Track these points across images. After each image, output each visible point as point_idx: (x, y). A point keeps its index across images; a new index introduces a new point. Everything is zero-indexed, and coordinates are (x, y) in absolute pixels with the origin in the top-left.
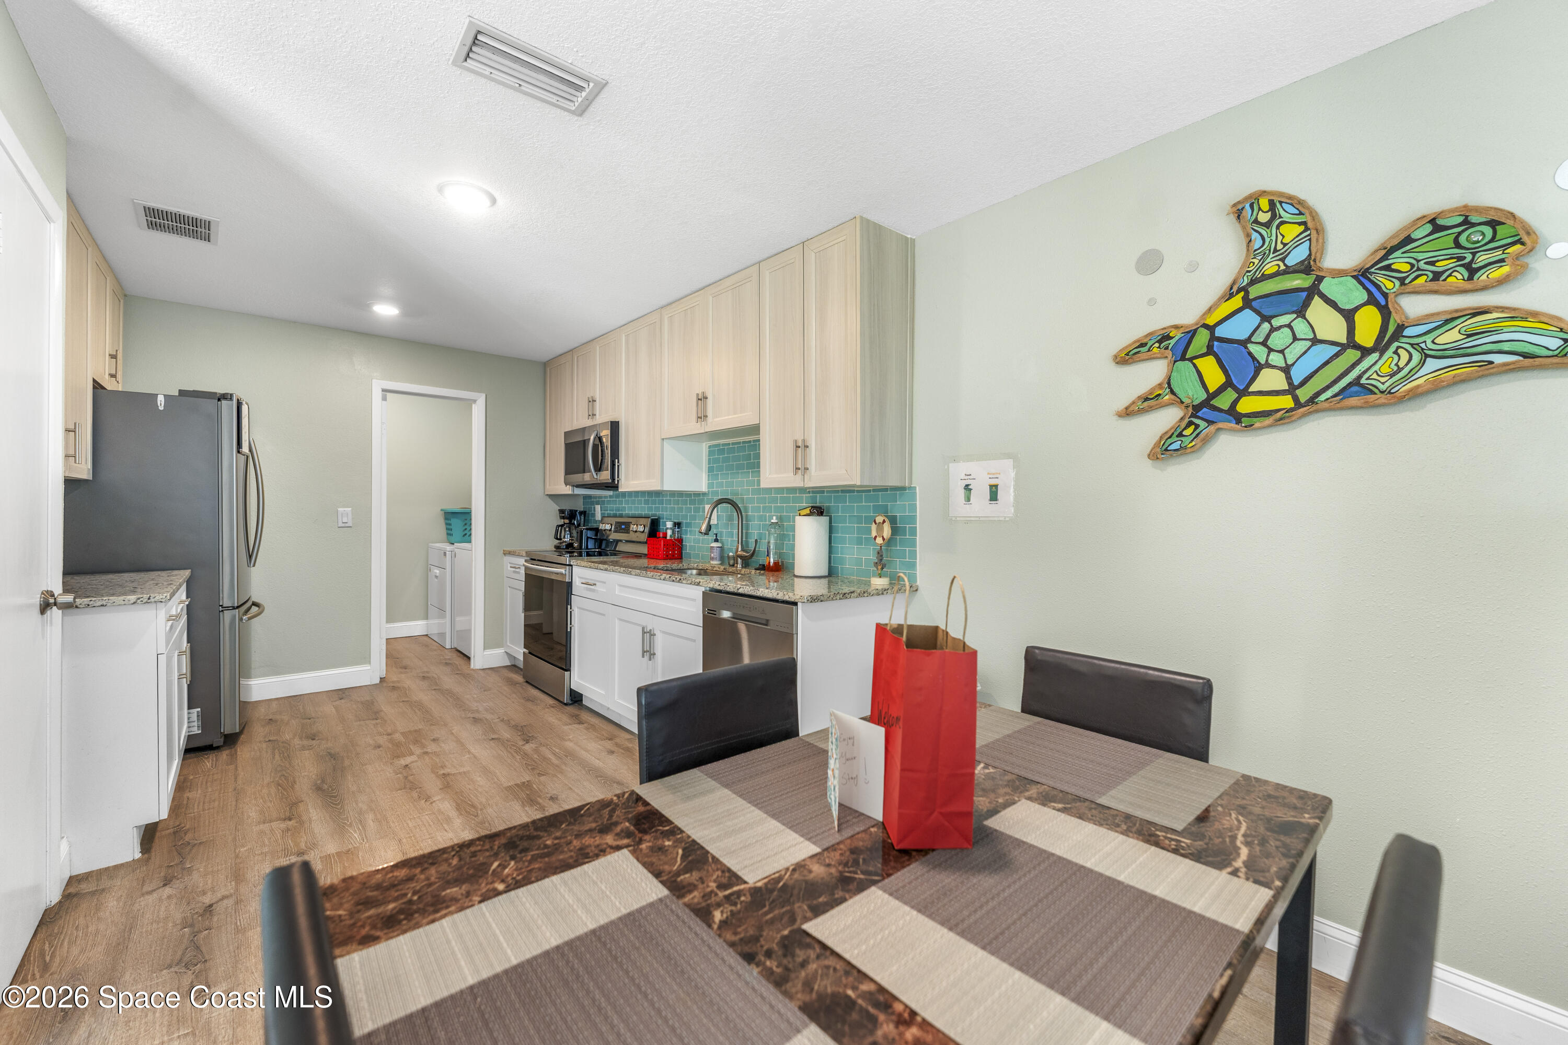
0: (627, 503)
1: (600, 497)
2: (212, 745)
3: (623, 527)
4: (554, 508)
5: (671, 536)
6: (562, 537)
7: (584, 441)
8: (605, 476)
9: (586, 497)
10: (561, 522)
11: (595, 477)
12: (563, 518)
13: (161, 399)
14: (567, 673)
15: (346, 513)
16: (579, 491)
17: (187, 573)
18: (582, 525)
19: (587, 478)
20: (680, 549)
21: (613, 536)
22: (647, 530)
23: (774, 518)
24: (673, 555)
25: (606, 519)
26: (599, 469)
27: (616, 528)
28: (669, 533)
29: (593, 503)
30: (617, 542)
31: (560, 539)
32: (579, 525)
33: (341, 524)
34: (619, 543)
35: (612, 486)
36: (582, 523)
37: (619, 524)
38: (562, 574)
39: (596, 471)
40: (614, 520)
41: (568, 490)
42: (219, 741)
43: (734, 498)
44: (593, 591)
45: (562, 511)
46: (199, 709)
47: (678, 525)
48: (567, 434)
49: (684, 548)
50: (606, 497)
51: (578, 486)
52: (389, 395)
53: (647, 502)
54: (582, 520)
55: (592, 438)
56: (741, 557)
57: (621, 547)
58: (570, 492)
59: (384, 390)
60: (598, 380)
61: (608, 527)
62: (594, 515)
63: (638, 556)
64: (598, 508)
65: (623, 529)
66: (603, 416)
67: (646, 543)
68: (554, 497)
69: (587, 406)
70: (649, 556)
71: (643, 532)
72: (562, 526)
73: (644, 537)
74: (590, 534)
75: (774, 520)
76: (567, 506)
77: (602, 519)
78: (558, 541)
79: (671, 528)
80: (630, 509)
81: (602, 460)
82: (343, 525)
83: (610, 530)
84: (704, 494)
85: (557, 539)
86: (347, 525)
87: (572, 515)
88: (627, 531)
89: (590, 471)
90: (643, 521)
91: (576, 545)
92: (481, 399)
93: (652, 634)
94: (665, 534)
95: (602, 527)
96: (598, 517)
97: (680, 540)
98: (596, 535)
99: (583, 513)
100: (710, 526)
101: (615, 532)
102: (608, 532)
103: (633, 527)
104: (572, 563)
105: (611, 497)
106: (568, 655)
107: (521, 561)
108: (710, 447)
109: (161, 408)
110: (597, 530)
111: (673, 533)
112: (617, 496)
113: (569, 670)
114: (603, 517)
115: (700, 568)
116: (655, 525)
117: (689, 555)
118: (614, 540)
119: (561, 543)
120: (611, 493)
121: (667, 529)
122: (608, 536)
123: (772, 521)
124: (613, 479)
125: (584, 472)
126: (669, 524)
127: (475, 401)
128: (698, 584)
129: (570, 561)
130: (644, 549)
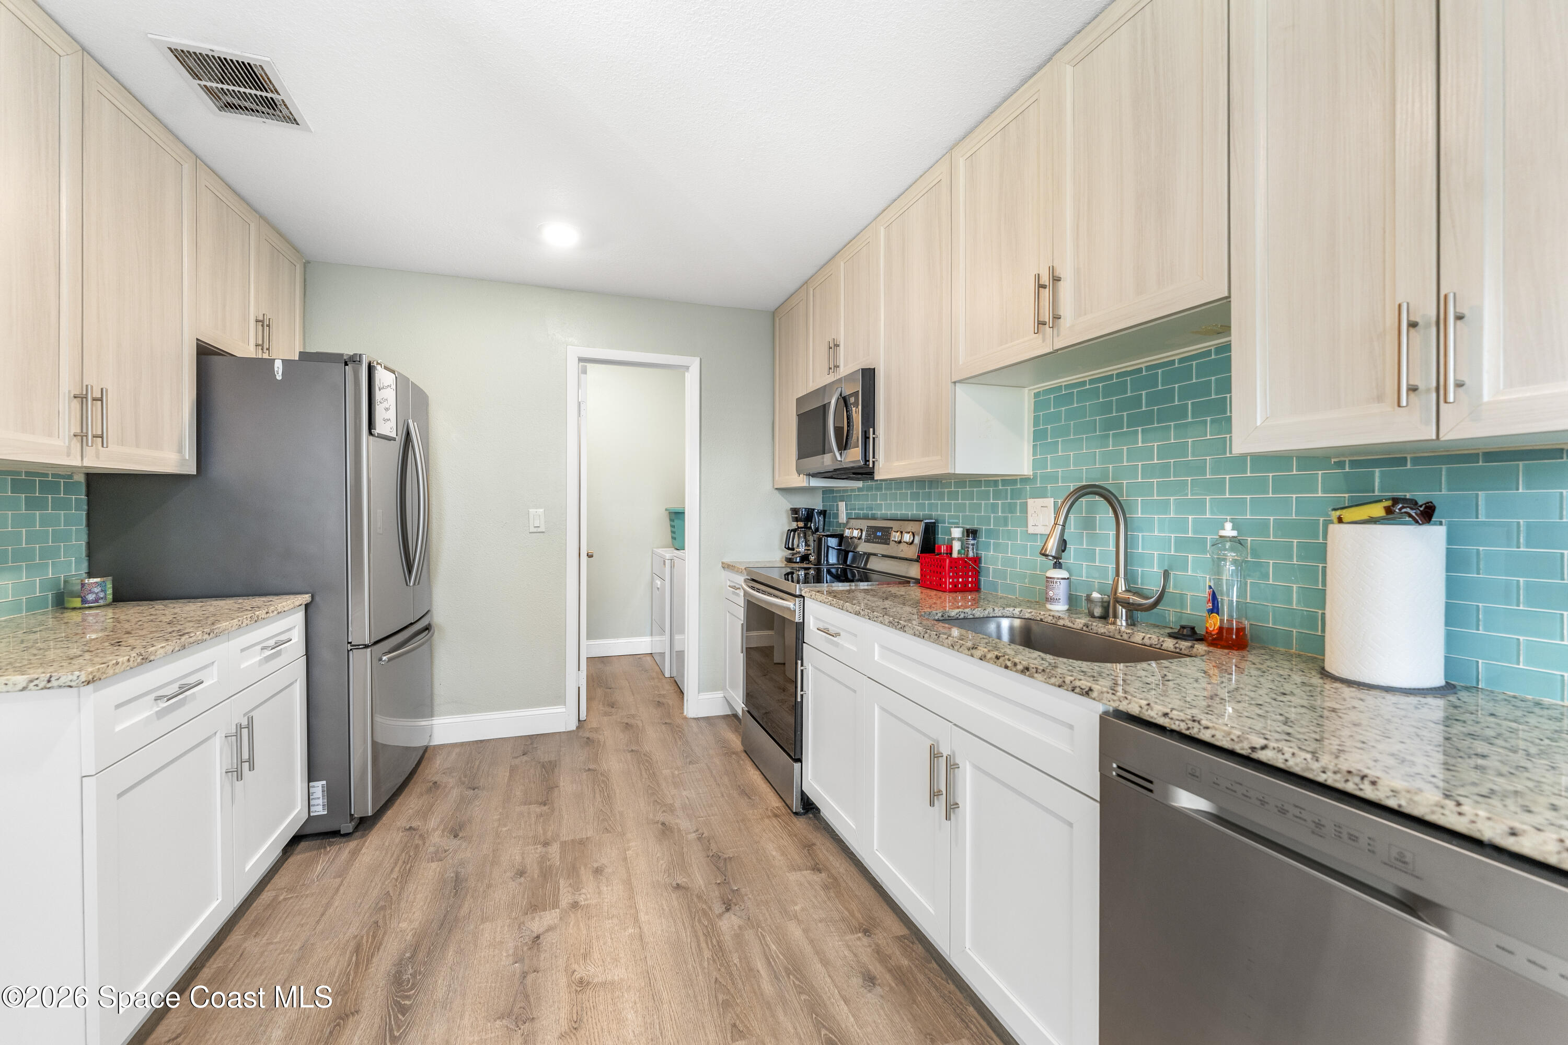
0: (884, 498)
1: (845, 491)
2: (340, 831)
3: (880, 535)
4: (785, 504)
5: (959, 552)
6: (795, 546)
7: (824, 406)
8: (854, 456)
9: (826, 491)
10: (794, 525)
11: (839, 458)
12: (796, 520)
13: (278, 365)
14: (797, 766)
15: (537, 516)
16: (815, 483)
17: (307, 598)
18: (821, 530)
19: (827, 462)
20: (977, 573)
21: (863, 547)
22: (917, 540)
23: (1228, 526)
24: (965, 584)
25: (852, 521)
26: (844, 445)
27: (868, 535)
28: (956, 546)
29: (835, 499)
30: (869, 555)
31: (793, 549)
32: (817, 530)
33: (533, 530)
34: (872, 558)
35: (865, 472)
36: (821, 527)
37: (872, 531)
38: (789, 609)
39: (840, 449)
40: (864, 524)
41: (801, 481)
42: (347, 827)
43: (1108, 484)
44: (837, 645)
45: (795, 511)
46: (324, 782)
47: (972, 533)
48: (799, 401)
49: (982, 573)
50: (853, 490)
51: (814, 475)
52: (589, 366)
53: (915, 496)
54: (822, 523)
55: (833, 402)
56: (1127, 604)
57: (874, 564)
58: (805, 484)
59: (581, 360)
60: (842, 315)
61: (856, 533)
62: (836, 516)
63: (905, 581)
64: (842, 505)
65: (879, 537)
66: (849, 365)
67: (917, 561)
68: (786, 491)
69: (826, 356)
70: (922, 583)
71: (912, 543)
72: (795, 530)
73: (913, 552)
74: (833, 542)
75: (1228, 531)
76: (803, 502)
77: (847, 522)
78: (790, 552)
79: (959, 539)
80: (889, 507)
81: (848, 431)
82: (535, 530)
83: (860, 538)
84: (1025, 480)
85: (788, 549)
86: (539, 530)
87: (809, 515)
88: (885, 540)
89: (831, 451)
90: (911, 526)
91: (812, 558)
92: (694, 364)
93: (952, 766)
94: (950, 548)
95: (847, 533)
96: (843, 518)
97: (977, 560)
98: (840, 545)
99: (823, 513)
100: (1065, 542)
101: (867, 541)
102: (856, 541)
103: (896, 536)
104: (803, 594)
105: (859, 489)
106: (798, 738)
107: (740, 580)
108: (1037, 395)
109: (279, 377)
110: (841, 537)
111: (964, 547)
112: (870, 489)
113: (800, 760)
114: (849, 519)
115: (1027, 616)
116: (930, 531)
117: (994, 585)
118: (865, 553)
119: (793, 554)
120: (860, 484)
121: (953, 539)
122: (856, 547)
123: (1222, 533)
124: (866, 461)
125: (824, 453)
126: (957, 533)
127: (687, 368)
128: (1087, 693)
129: (801, 590)
130: (914, 571)
